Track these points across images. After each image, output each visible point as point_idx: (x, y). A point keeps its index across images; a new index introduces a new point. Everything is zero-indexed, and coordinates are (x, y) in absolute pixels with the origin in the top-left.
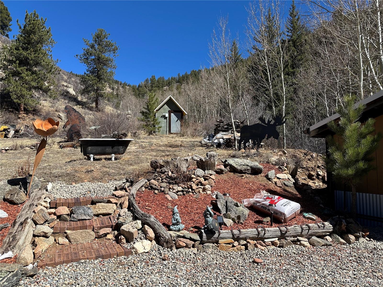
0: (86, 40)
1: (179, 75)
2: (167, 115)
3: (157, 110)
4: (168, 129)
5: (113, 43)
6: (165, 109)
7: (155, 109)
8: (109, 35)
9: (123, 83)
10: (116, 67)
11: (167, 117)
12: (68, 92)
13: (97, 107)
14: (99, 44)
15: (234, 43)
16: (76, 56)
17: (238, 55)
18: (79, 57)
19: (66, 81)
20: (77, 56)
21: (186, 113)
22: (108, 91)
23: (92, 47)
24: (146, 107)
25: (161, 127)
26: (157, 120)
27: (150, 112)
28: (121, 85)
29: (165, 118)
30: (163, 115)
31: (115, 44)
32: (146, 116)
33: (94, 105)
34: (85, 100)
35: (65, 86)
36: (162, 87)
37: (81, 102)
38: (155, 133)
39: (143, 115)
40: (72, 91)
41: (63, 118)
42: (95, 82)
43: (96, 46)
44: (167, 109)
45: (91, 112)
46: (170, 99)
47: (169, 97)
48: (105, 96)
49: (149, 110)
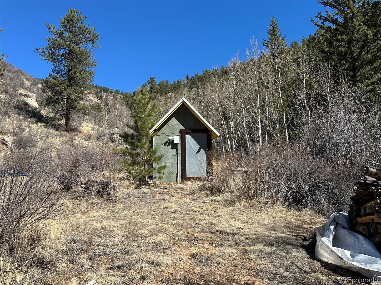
0: (50, 26)
1: (187, 77)
2: (177, 140)
3: (156, 131)
4: (180, 170)
5: (90, 28)
6: (172, 128)
7: (151, 129)
8: (86, 18)
9: (114, 91)
10: (95, 64)
11: (177, 144)
12: (26, 104)
13: (67, 124)
14: (70, 31)
15: (273, 22)
16: (36, 51)
17: (280, 39)
18: (40, 51)
19: (26, 89)
20: (37, 49)
21: (218, 135)
22: (95, 102)
23: (61, 35)
24: (132, 124)
25: (164, 167)
26: (155, 152)
27: (140, 134)
28: (111, 93)
29: (174, 145)
30: (169, 140)
31: (95, 30)
32: (132, 144)
33: (63, 121)
34: (51, 115)
35: (24, 96)
36: (166, 94)
37: (45, 117)
38: (152, 180)
39: (126, 141)
40: (33, 102)
41: (9, 145)
42: (64, 86)
43: (66, 34)
44: (176, 126)
45: (57, 133)
46: (183, 106)
47: (181, 100)
48: (79, 108)
49: (138, 131)
